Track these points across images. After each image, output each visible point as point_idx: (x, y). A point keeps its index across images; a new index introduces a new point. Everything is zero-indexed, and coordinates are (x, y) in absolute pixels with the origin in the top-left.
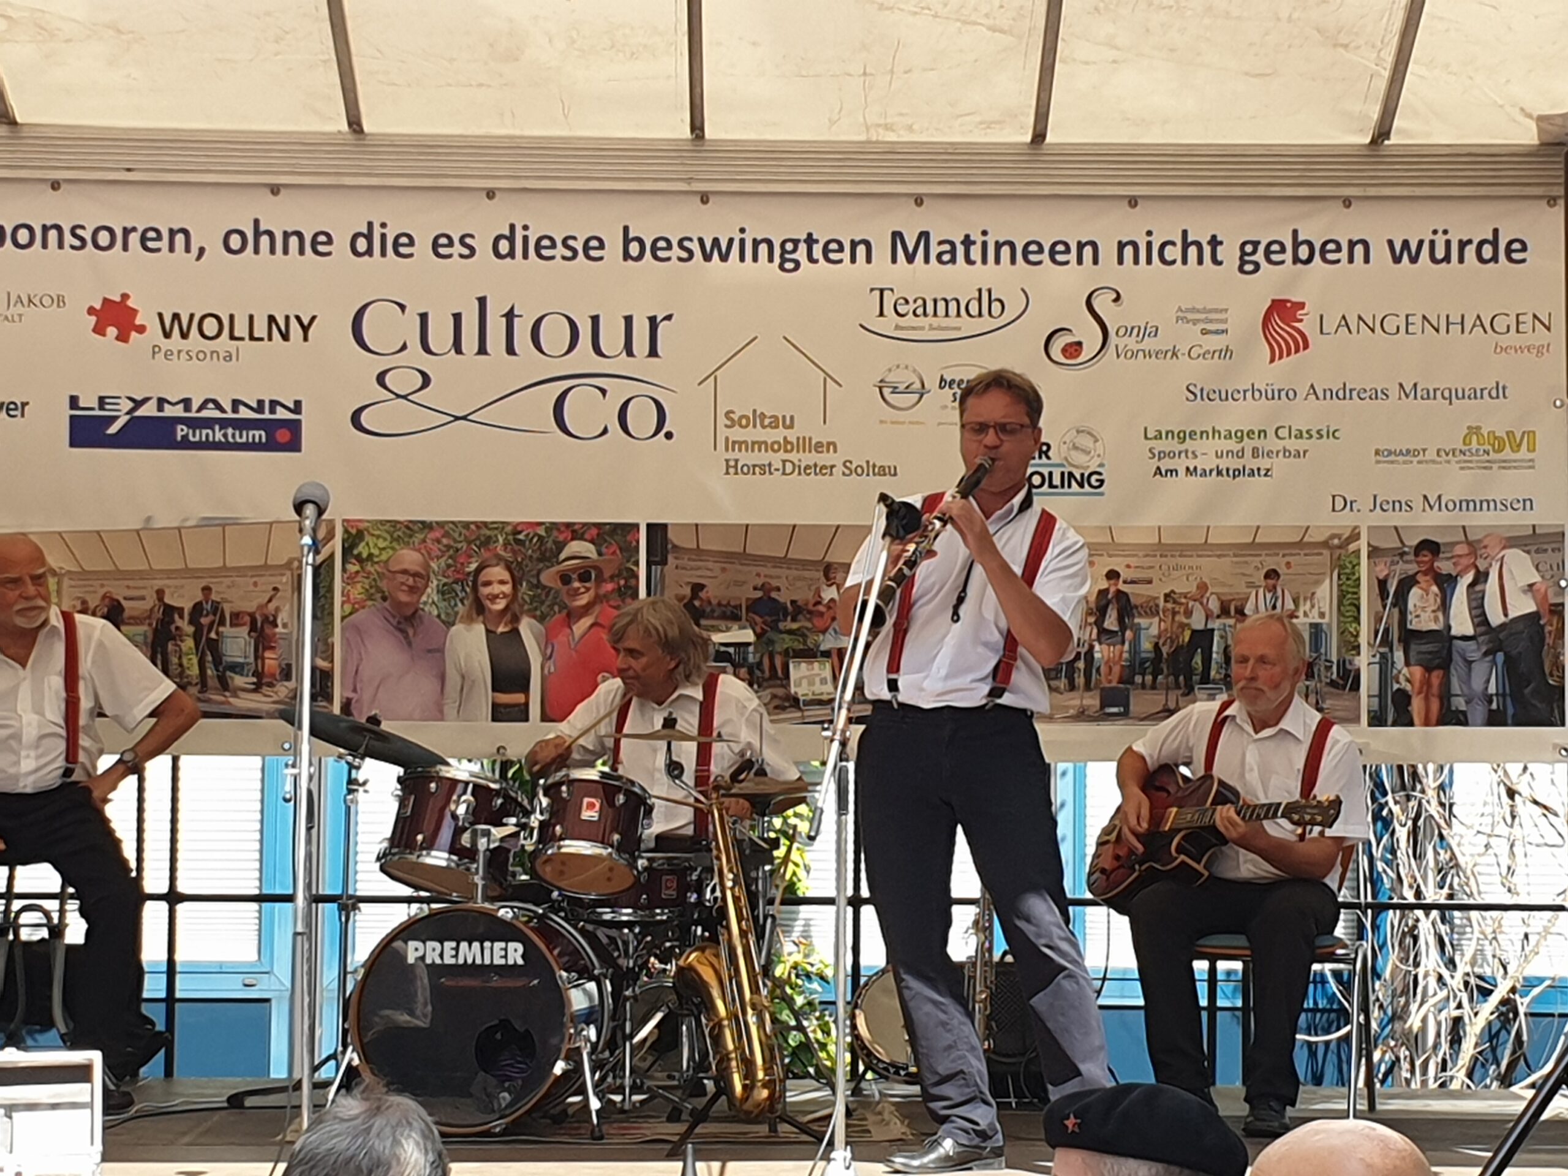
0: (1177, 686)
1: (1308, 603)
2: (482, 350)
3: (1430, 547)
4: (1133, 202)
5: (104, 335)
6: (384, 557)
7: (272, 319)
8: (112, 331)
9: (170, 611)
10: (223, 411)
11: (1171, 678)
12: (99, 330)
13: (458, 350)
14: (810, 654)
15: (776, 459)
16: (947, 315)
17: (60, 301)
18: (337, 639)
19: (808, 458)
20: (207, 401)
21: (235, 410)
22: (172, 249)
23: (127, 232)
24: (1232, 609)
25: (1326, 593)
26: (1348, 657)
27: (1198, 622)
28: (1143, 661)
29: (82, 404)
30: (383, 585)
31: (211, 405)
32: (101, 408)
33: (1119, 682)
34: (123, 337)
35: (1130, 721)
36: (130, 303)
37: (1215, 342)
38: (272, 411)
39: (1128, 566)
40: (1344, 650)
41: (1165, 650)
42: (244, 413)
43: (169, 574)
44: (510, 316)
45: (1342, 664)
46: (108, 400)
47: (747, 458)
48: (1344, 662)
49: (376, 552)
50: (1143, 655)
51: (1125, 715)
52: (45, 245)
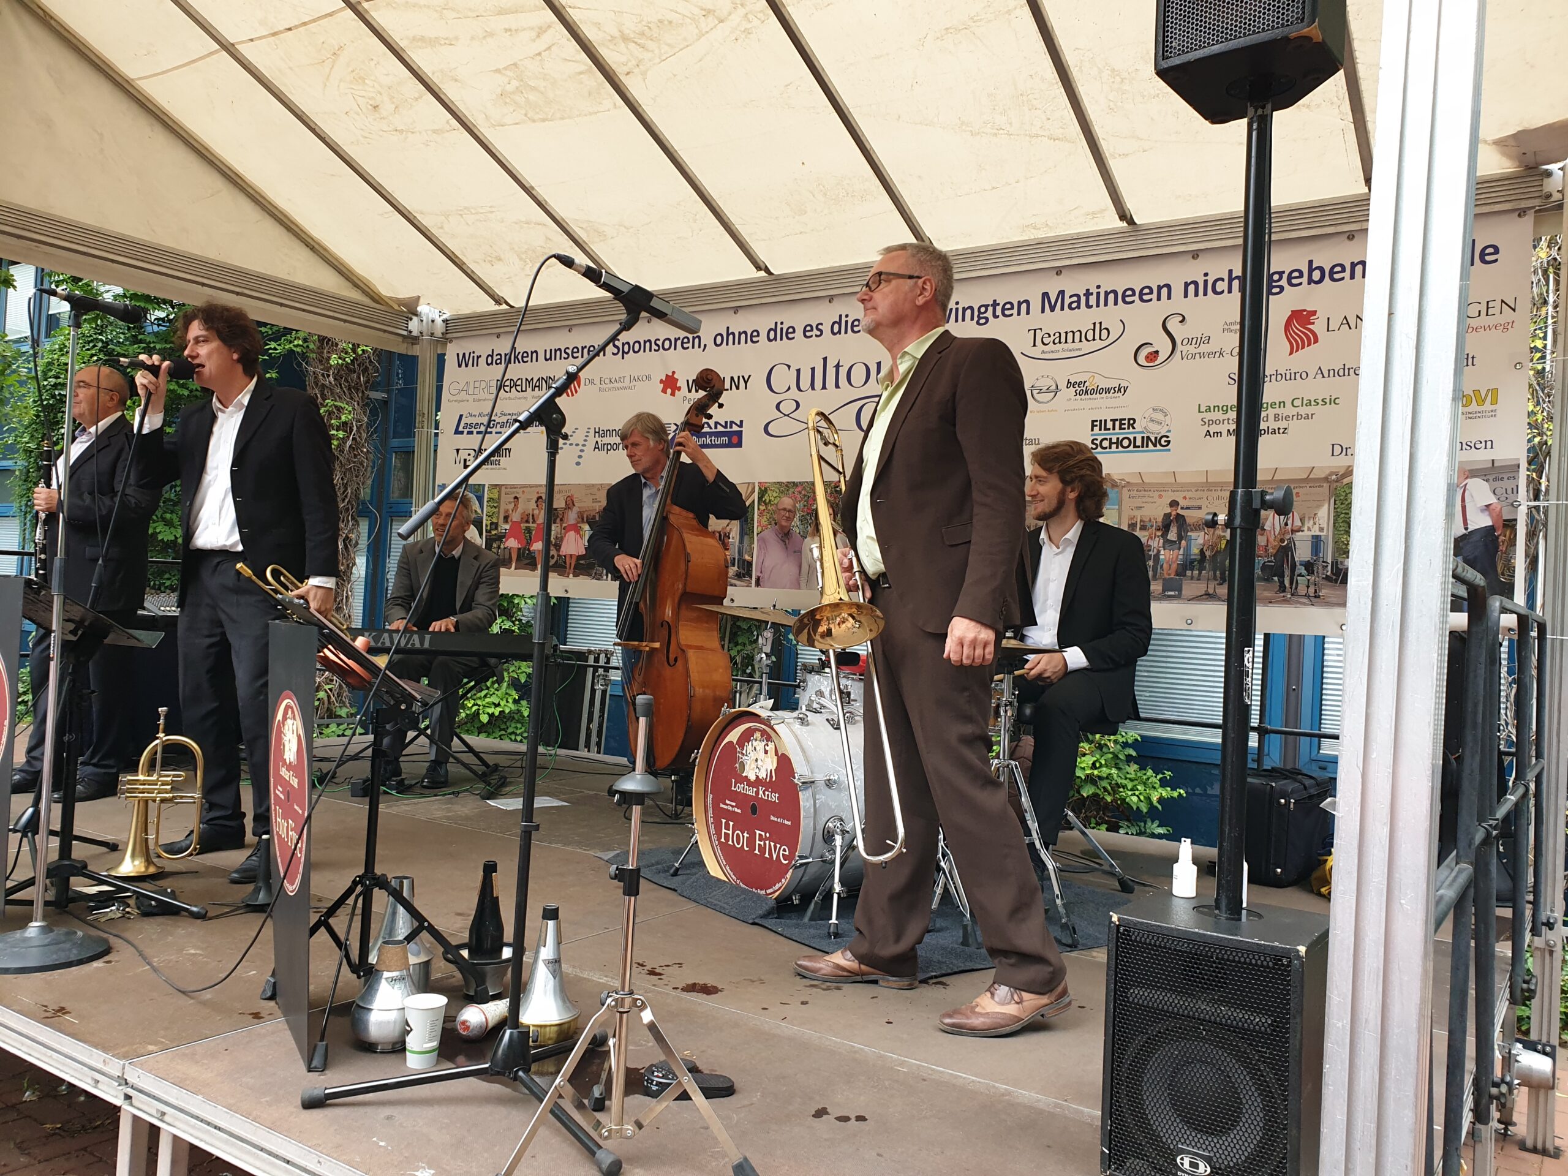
0: (1215, 578)
1: (1311, 522)
2: (824, 387)
4: (1195, 255)
5: (667, 392)
6: (776, 502)
7: (732, 378)
8: (669, 391)
10: (711, 428)
11: (1211, 573)
12: (664, 391)
13: (813, 389)
16: (1073, 342)
17: (649, 378)
18: (755, 545)
21: (716, 428)
22: (693, 347)
23: (676, 340)
25: (1324, 514)
26: (1340, 560)
28: (1192, 562)
30: (775, 516)
31: (706, 426)
33: (1177, 575)
34: (673, 394)
35: (1180, 601)
36: (675, 376)
38: (731, 427)
39: (1185, 498)
40: (1336, 555)
41: (1208, 553)
42: (720, 429)
44: (838, 366)
45: (1335, 564)
46: (667, 426)
48: (1337, 562)
49: (772, 499)
50: (1192, 557)
51: (1179, 596)
52: (644, 351)
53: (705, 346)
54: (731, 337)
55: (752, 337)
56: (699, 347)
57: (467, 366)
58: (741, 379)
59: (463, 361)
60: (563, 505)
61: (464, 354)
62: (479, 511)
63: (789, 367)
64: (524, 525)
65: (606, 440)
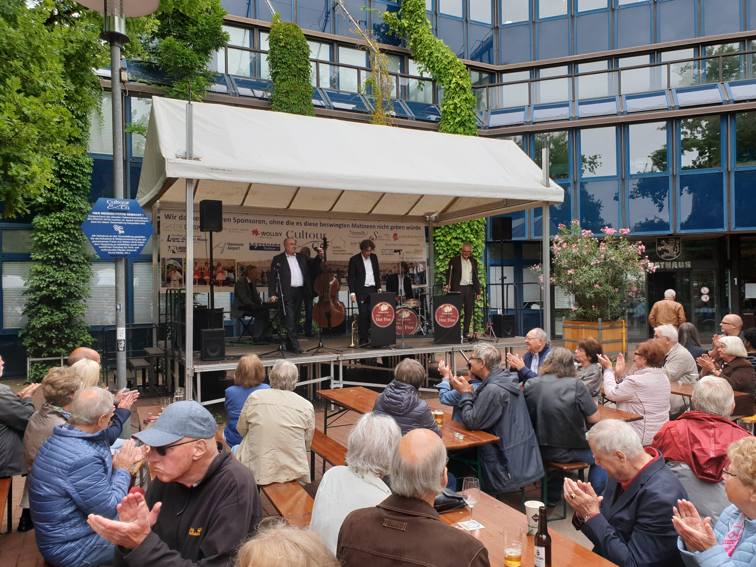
2: (303, 238)
3: (411, 264)
4: (379, 221)
7: (276, 233)
9: (263, 272)
12: (253, 234)
13: (300, 238)
14: (343, 277)
15: (339, 252)
16: (358, 234)
17: (248, 230)
19: (343, 252)
21: (271, 245)
24: (390, 271)
27: (387, 273)
29: (251, 244)
31: (268, 245)
32: (254, 245)
34: (256, 235)
36: (257, 230)
37: (388, 238)
38: (276, 245)
42: (273, 246)
43: (263, 267)
44: (306, 233)
47: (336, 252)
53: (267, 224)
54: (275, 222)
55: (282, 223)
57: (170, 218)
58: (279, 233)
59: (168, 217)
60: (216, 265)
61: (168, 215)
62: (180, 267)
63: (293, 232)
64: (200, 271)
65: (232, 246)
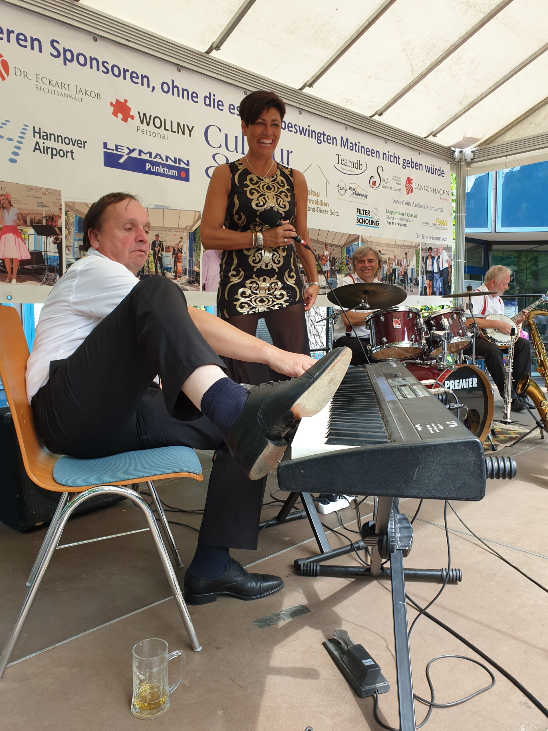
2: (242, 152)
3: (430, 249)
4: (386, 140)
5: (117, 117)
7: (179, 124)
8: (120, 116)
10: (163, 160)
12: (115, 114)
13: (237, 152)
15: (316, 207)
16: (351, 167)
17: (98, 96)
18: (201, 261)
19: (322, 208)
20: (157, 155)
21: (167, 161)
22: (142, 84)
23: (125, 71)
25: (414, 260)
29: (108, 147)
31: (158, 157)
32: (117, 150)
34: (125, 119)
36: (127, 104)
37: (399, 187)
38: (179, 163)
42: (170, 163)
45: (416, 279)
46: (119, 147)
52: (91, 67)
53: (154, 88)
54: (176, 89)
55: (194, 96)
56: (148, 86)
58: (186, 127)
63: (220, 130)
65: (46, 143)
